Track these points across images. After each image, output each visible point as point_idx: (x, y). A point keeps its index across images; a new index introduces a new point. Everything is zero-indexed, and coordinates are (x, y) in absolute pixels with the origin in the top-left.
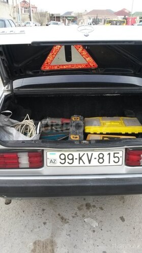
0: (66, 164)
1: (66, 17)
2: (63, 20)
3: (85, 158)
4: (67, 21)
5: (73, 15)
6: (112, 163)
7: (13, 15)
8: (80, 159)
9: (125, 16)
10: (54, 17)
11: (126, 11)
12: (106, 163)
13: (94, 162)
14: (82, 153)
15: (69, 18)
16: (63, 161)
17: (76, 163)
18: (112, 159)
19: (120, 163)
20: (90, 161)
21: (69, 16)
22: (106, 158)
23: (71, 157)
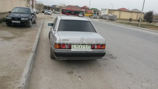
0: (77, 48)
1: (53, 8)
2: (52, 9)
3: (82, 47)
4: (54, 10)
5: (57, 7)
6: (88, 48)
7: (27, 5)
8: (80, 47)
9: (86, 10)
10: (47, 7)
11: (86, 7)
12: (87, 48)
13: (84, 48)
14: (81, 46)
15: (55, 9)
16: (76, 47)
17: (79, 48)
18: (88, 47)
19: (90, 48)
20: (83, 48)
21: (55, 7)
22: (87, 47)
23: (78, 46)
